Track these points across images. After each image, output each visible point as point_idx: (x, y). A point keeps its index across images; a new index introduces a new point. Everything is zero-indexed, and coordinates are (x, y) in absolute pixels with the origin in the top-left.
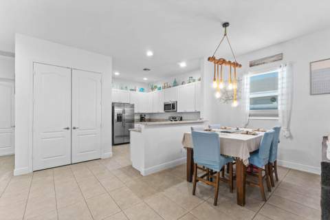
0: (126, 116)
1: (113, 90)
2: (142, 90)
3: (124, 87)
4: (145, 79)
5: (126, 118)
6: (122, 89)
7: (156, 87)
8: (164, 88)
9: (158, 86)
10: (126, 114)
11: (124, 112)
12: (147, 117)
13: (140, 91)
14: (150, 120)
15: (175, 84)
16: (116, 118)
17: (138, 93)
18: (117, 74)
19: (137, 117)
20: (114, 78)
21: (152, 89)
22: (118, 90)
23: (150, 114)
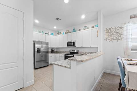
0: (43, 49)
1: (34, 32)
2: (52, 34)
3: (41, 32)
4: (55, 27)
5: (43, 50)
6: (40, 32)
7: (61, 33)
8: (66, 33)
9: (62, 32)
10: (43, 48)
11: (42, 47)
12: (55, 50)
13: (51, 35)
14: (57, 52)
15: (74, 31)
16: (36, 50)
17: (50, 36)
18: (37, 21)
19: (50, 50)
20: (35, 25)
21: (58, 34)
22: (38, 33)
23: (57, 48)
